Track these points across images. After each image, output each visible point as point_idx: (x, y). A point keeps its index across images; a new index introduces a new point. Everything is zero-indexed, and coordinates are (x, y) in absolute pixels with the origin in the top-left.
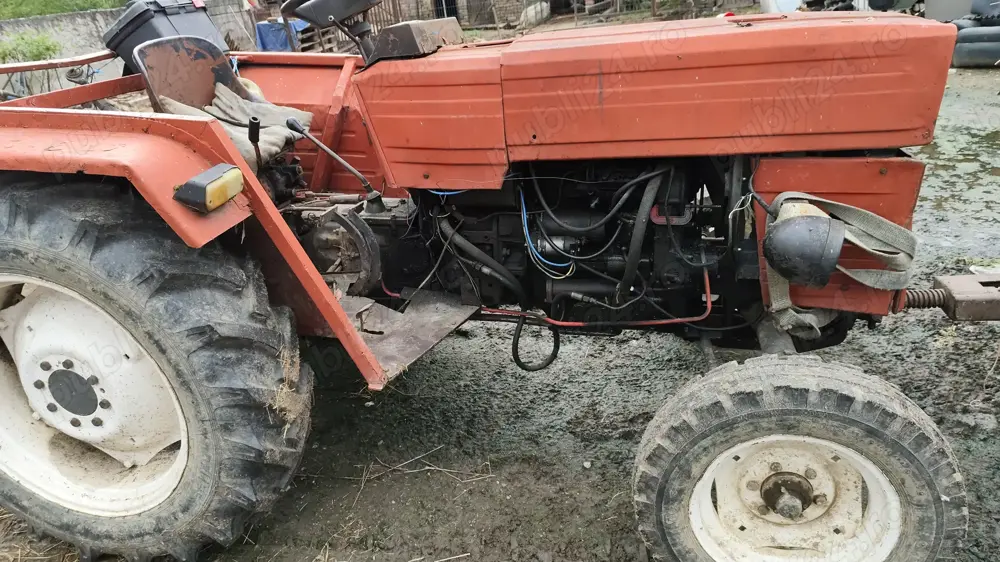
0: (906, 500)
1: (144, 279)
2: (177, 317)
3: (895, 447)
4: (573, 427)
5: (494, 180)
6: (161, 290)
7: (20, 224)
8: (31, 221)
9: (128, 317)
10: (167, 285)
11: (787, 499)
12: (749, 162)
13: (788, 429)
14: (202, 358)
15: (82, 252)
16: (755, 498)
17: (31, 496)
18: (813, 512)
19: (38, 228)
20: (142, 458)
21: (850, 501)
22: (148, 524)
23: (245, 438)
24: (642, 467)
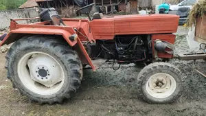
0: (177, 82)
1: (62, 51)
2: (66, 58)
3: (175, 73)
4: (121, 80)
5: (112, 38)
6: (65, 53)
7: (41, 43)
8: (43, 42)
9: (58, 58)
10: (66, 53)
11: (160, 84)
12: (151, 35)
13: (161, 72)
14: (70, 65)
15: (52, 47)
16: (155, 84)
17: (32, 92)
18: (163, 86)
19: (44, 43)
20: (51, 86)
21: (169, 84)
22: (54, 96)
23: (75, 78)
24: (139, 80)
